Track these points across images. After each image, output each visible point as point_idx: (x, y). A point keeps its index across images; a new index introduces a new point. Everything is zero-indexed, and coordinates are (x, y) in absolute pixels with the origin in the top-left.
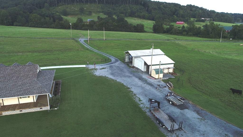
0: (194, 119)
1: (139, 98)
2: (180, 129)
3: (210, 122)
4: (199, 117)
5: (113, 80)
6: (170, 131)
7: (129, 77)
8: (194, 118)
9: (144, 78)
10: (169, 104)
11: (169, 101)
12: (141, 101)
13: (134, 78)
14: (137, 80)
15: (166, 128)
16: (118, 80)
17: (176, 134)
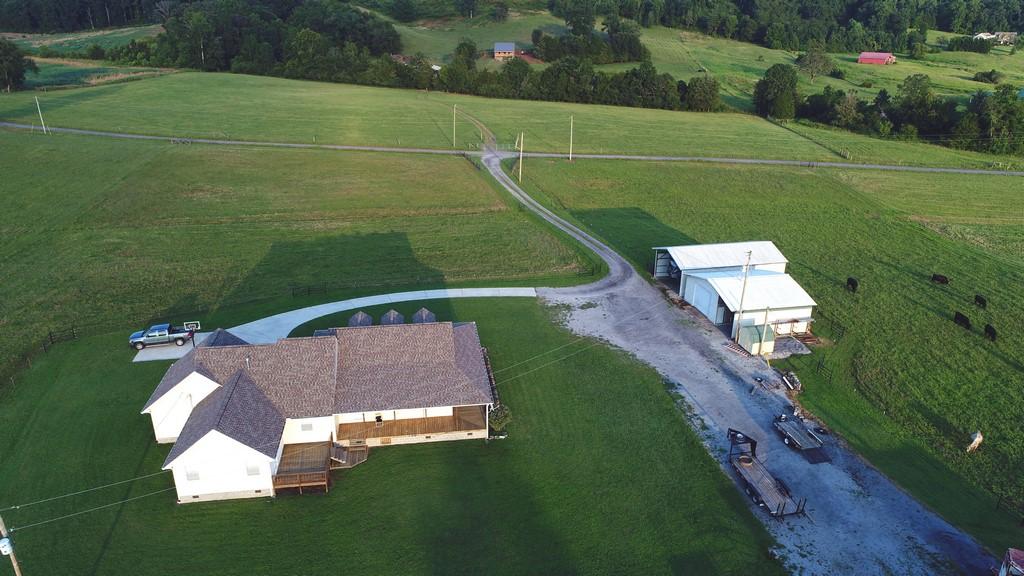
0: (842, 492)
1: (702, 421)
2: (800, 513)
3: (879, 503)
4: (855, 487)
5: (625, 353)
6: (775, 517)
7: (672, 343)
8: (842, 489)
9: (713, 351)
10: (780, 442)
11: (782, 435)
12: (707, 428)
13: (685, 348)
14: (694, 355)
15: (766, 509)
16: (640, 356)
17: (788, 524)
